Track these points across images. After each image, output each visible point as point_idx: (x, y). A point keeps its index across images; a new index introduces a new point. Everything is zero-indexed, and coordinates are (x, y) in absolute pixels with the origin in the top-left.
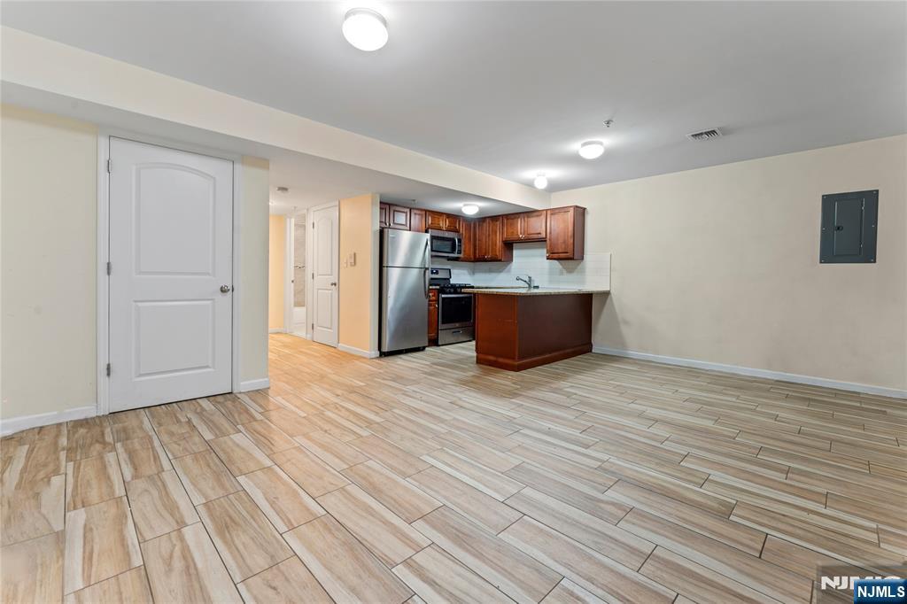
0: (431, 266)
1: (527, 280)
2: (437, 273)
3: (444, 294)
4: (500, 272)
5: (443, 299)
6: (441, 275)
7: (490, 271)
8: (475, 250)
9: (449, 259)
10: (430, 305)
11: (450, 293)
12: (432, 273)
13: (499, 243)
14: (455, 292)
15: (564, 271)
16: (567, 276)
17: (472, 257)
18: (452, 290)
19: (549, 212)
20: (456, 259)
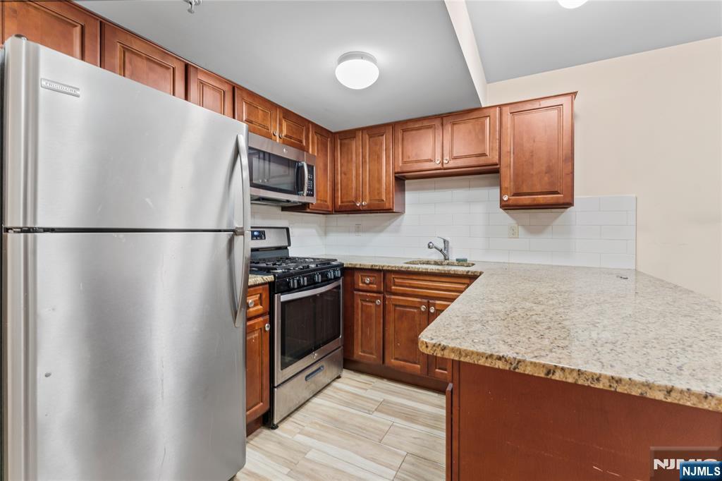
0: (250, 223)
1: (441, 246)
2: (261, 235)
3: (283, 292)
4: (381, 231)
5: (284, 304)
6: (271, 241)
7: (358, 229)
8: (334, 190)
9: (288, 208)
10: (248, 330)
11: (301, 288)
12: (253, 237)
13: (386, 177)
14: (313, 284)
15: (521, 229)
16: (525, 240)
17: (329, 203)
18: (305, 281)
19: (506, 110)
20: (302, 208)
